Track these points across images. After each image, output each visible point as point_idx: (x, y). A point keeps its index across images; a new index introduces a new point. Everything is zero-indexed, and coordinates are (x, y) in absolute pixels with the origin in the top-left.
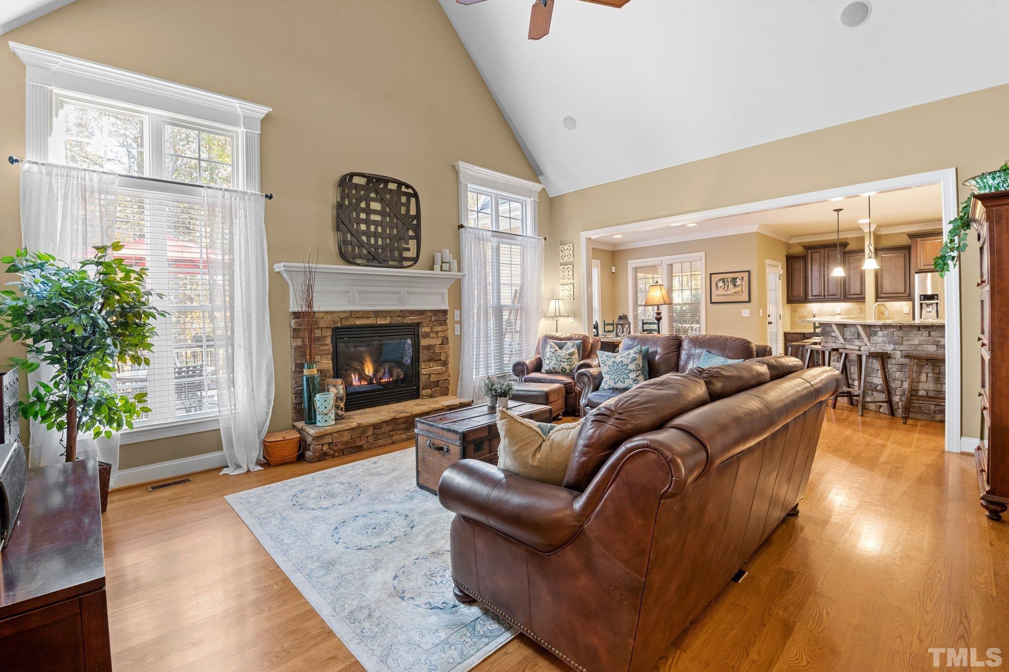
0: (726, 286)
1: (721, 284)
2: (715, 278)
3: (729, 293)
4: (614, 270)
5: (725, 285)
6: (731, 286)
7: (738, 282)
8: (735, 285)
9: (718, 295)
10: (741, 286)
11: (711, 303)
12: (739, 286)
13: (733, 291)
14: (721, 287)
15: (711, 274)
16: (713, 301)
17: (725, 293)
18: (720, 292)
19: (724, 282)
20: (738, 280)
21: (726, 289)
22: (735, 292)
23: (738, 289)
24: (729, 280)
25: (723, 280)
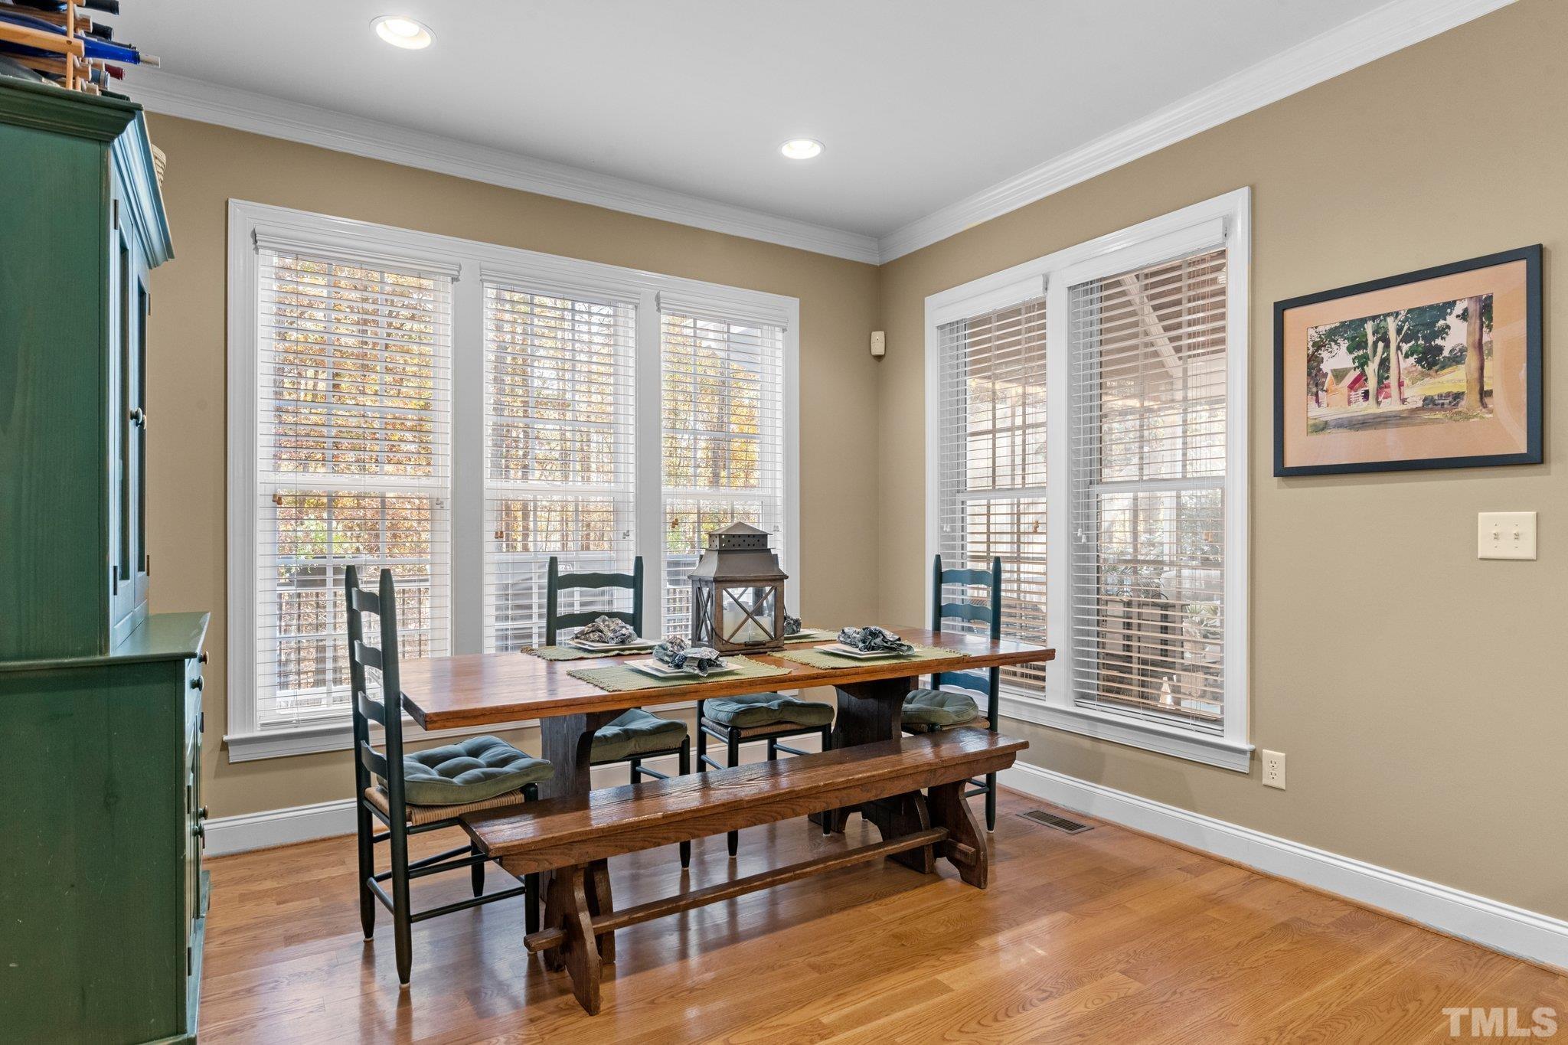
0: (1371, 369)
1: (1337, 358)
2: (1303, 325)
3: (1390, 405)
4: (878, 348)
5: (1363, 362)
6: (1404, 364)
7: (1457, 334)
8: (1430, 359)
9: (1321, 427)
10: (1471, 358)
11: (1282, 471)
12: (1457, 359)
13: (1415, 394)
14: (1339, 375)
15: (1281, 308)
16: (1291, 461)
17: (1368, 408)
18: (1337, 404)
19: (1357, 344)
20: (1451, 320)
21: (1372, 384)
22: (1429, 403)
23: (1454, 379)
24: (1392, 325)
25: (1352, 332)
